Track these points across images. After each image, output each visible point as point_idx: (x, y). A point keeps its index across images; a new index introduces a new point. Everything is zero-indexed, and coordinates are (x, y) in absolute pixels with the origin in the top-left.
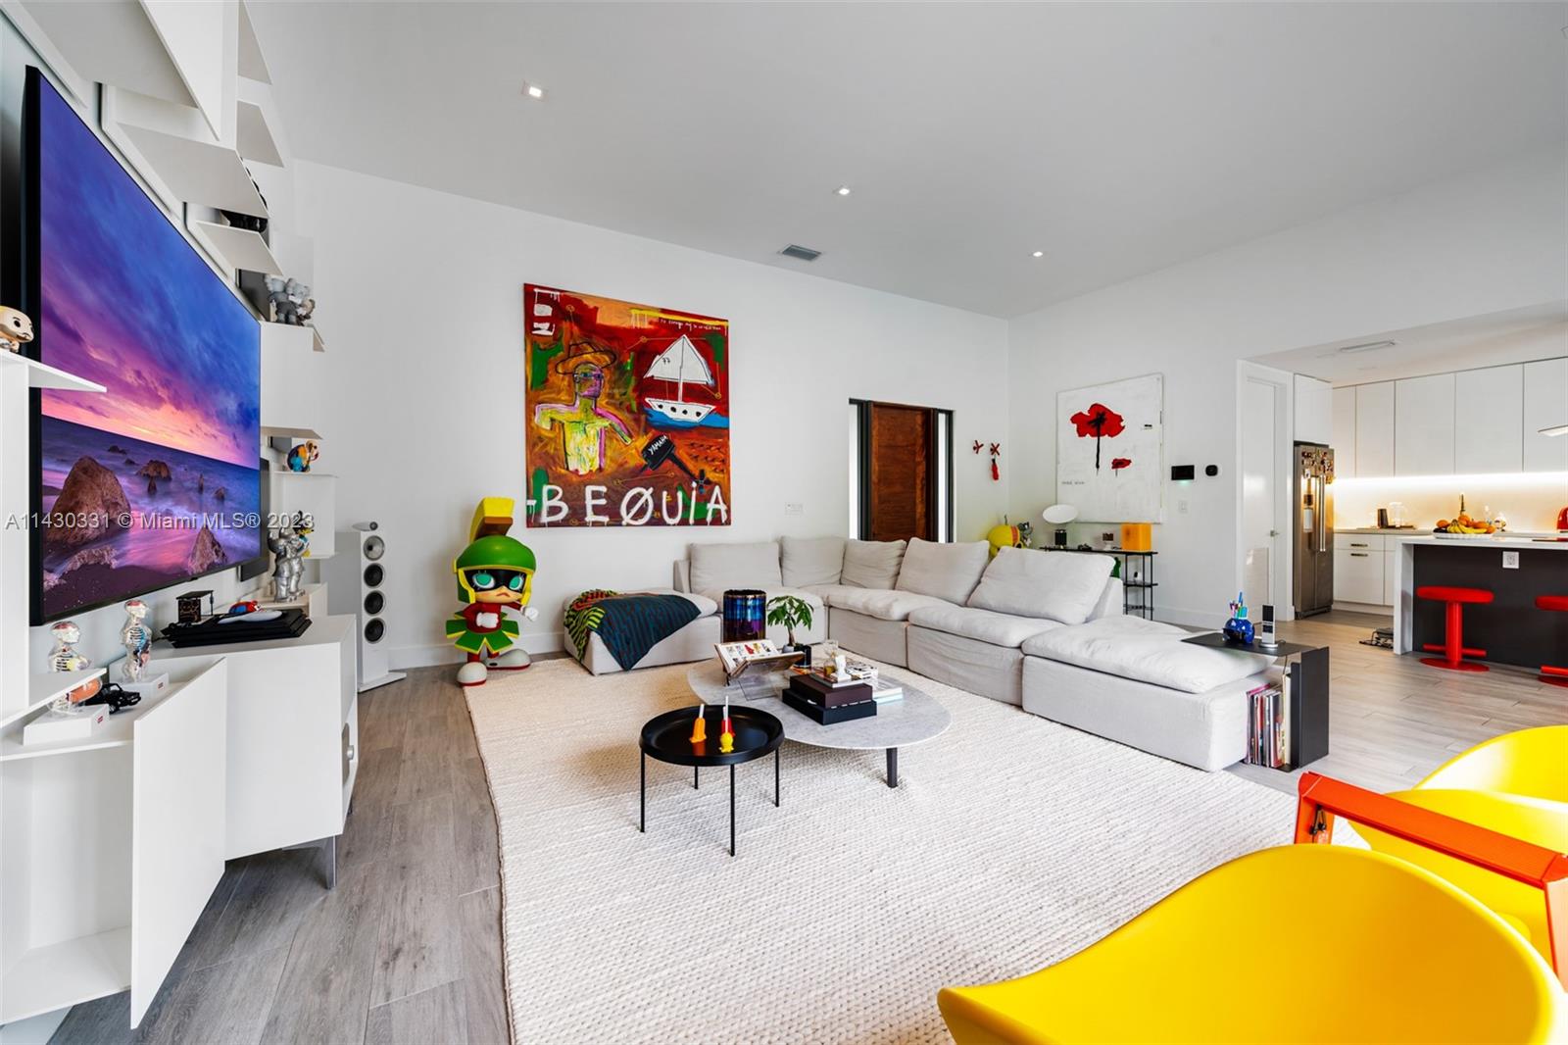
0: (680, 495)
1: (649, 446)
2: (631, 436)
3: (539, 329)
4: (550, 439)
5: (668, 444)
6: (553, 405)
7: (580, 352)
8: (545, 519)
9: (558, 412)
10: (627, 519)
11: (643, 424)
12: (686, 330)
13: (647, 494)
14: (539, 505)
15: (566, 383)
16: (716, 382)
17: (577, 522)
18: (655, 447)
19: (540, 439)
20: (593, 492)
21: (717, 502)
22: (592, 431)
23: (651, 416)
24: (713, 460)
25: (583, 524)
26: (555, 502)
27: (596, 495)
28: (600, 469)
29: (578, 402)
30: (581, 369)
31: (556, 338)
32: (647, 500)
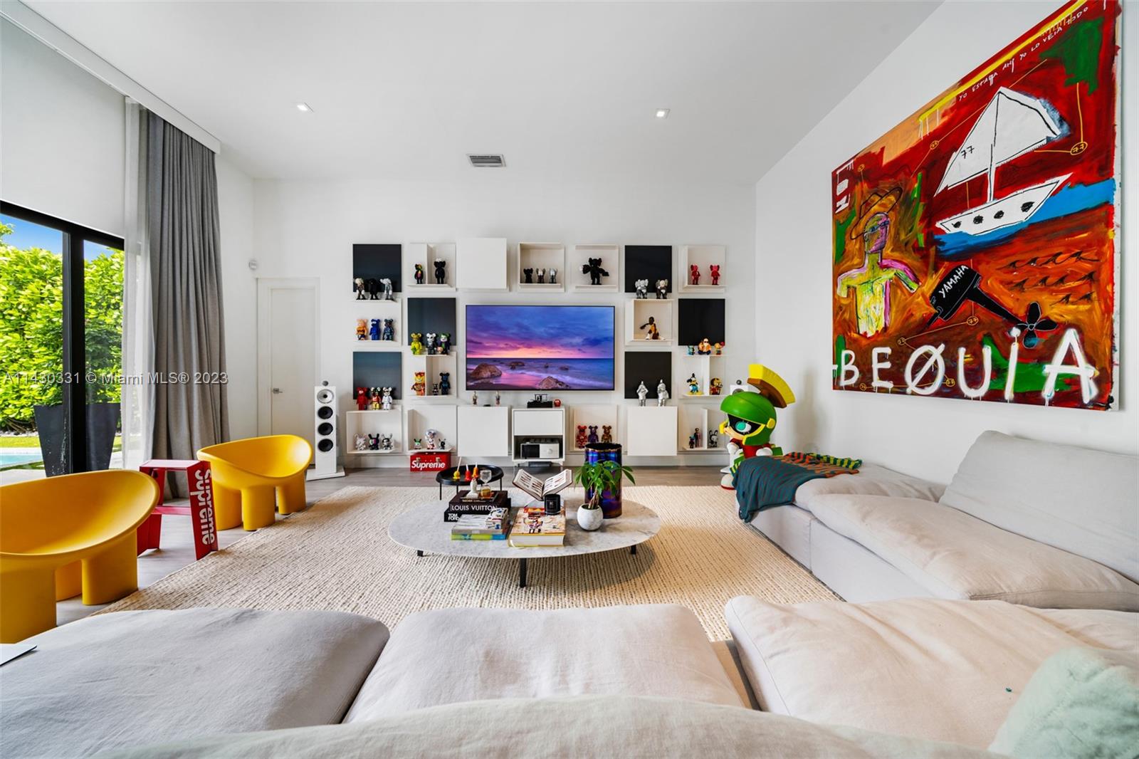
0: (987, 352)
1: (940, 286)
2: (917, 281)
3: (840, 206)
4: (847, 306)
5: (969, 275)
6: (849, 272)
7: (868, 205)
8: (843, 383)
9: (852, 278)
10: (912, 386)
11: (932, 260)
12: (1004, 78)
13: (937, 353)
14: (839, 368)
15: (857, 247)
16: (1074, 127)
17: (865, 388)
18: (948, 286)
19: (840, 308)
20: (879, 354)
21: (1069, 360)
22: (878, 288)
23: (943, 244)
24: (1062, 280)
25: (870, 390)
26: (851, 367)
27: (882, 358)
28: (885, 328)
29: (867, 261)
30: (870, 225)
31: (850, 207)
32: (936, 362)
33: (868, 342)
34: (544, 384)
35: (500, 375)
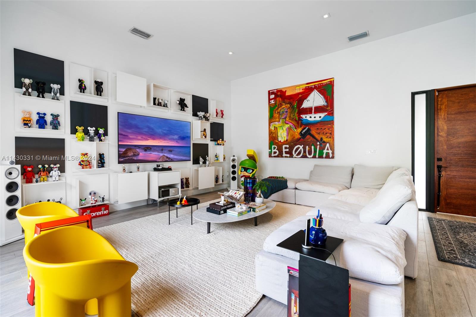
0: (313, 147)
1: (302, 131)
2: (296, 129)
3: (271, 102)
4: (274, 132)
5: (309, 129)
6: (275, 123)
7: (281, 105)
8: (273, 155)
9: (276, 124)
10: (295, 155)
11: (300, 124)
12: (315, 88)
13: (301, 147)
14: (271, 151)
15: (278, 116)
16: (328, 104)
17: (281, 156)
18: (304, 131)
19: (272, 133)
20: (285, 147)
21: (328, 149)
22: (285, 129)
23: (302, 121)
24: (326, 134)
25: (282, 157)
26: (275, 150)
27: (286, 148)
28: (287, 140)
29: (281, 121)
30: (282, 110)
31: (275, 103)
32: (301, 149)
33: (281, 143)
34: (161, 159)
35: (139, 154)
